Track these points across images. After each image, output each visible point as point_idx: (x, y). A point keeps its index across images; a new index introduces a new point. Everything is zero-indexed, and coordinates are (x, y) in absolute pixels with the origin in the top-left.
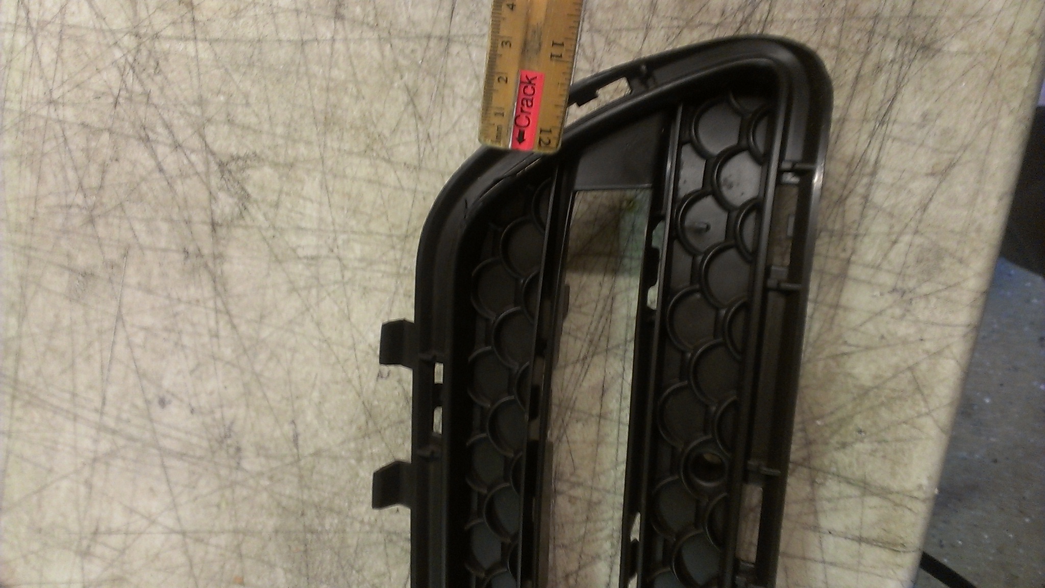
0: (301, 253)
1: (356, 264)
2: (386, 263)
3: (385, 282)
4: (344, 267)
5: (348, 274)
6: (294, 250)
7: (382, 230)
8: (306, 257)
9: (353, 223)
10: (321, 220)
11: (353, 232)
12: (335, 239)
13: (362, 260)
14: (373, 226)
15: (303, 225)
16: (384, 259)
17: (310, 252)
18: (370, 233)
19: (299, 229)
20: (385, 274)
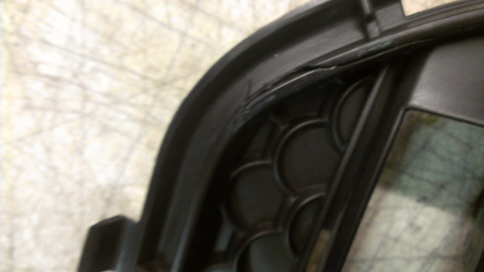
0: (43, 69)
1: (101, 98)
2: (133, 105)
3: (129, 126)
4: (86, 99)
5: (89, 107)
6: (36, 64)
7: (138, 68)
8: (47, 76)
9: (105, 51)
10: (71, 39)
11: (105, 63)
12: (82, 65)
13: (108, 95)
14: (128, 61)
15: (50, 38)
16: (133, 101)
17: (54, 72)
18: (122, 68)
19: (44, 42)
20: (131, 118)
